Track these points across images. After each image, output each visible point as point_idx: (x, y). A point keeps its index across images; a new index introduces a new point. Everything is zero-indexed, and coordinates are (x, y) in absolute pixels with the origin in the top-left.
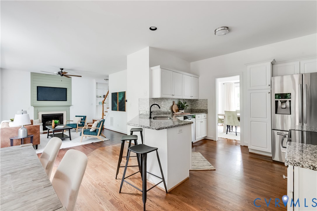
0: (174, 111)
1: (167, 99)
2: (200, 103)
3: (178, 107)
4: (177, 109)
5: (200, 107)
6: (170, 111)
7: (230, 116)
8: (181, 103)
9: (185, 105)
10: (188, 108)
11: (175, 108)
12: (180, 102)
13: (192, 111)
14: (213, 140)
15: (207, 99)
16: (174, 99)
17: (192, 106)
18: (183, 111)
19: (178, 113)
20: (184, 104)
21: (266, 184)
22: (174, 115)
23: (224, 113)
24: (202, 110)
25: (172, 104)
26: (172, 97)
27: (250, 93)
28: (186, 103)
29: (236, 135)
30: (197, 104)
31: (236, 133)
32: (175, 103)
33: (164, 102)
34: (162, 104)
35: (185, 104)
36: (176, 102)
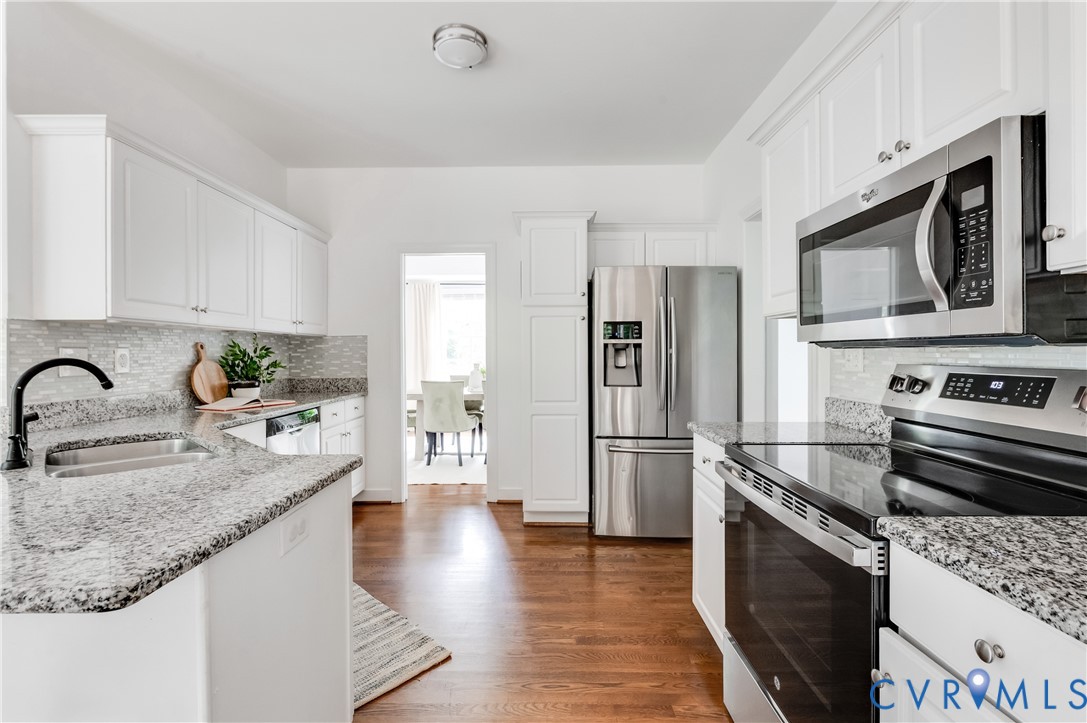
0: (203, 392)
1: (153, 329)
2: (332, 351)
3: (222, 374)
4: (217, 382)
5: (331, 368)
6: (177, 395)
7: (440, 400)
8: (244, 353)
9: (265, 362)
10: (280, 374)
11: (208, 378)
12: (235, 345)
13: (294, 389)
14: (389, 503)
15: (365, 337)
16: (201, 330)
17: (295, 368)
18: (255, 393)
19: (225, 404)
20: (261, 357)
21: (629, 646)
22: (200, 414)
23: (419, 390)
24: (341, 383)
25: (188, 358)
26: (190, 318)
27: (531, 318)
28: (267, 351)
29: (461, 464)
30: (321, 357)
31: (460, 455)
32: (209, 354)
33: (133, 345)
34: (118, 361)
35: (267, 355)
36: (215, 349)
